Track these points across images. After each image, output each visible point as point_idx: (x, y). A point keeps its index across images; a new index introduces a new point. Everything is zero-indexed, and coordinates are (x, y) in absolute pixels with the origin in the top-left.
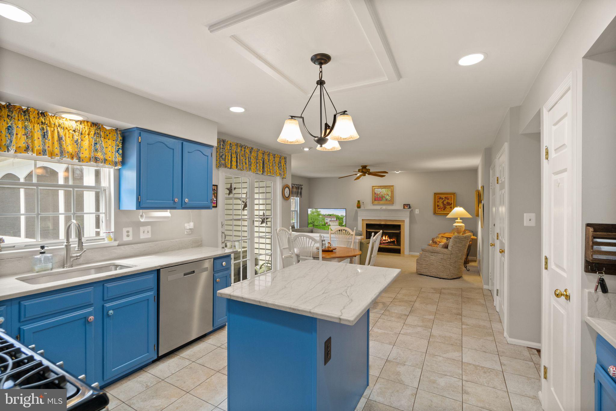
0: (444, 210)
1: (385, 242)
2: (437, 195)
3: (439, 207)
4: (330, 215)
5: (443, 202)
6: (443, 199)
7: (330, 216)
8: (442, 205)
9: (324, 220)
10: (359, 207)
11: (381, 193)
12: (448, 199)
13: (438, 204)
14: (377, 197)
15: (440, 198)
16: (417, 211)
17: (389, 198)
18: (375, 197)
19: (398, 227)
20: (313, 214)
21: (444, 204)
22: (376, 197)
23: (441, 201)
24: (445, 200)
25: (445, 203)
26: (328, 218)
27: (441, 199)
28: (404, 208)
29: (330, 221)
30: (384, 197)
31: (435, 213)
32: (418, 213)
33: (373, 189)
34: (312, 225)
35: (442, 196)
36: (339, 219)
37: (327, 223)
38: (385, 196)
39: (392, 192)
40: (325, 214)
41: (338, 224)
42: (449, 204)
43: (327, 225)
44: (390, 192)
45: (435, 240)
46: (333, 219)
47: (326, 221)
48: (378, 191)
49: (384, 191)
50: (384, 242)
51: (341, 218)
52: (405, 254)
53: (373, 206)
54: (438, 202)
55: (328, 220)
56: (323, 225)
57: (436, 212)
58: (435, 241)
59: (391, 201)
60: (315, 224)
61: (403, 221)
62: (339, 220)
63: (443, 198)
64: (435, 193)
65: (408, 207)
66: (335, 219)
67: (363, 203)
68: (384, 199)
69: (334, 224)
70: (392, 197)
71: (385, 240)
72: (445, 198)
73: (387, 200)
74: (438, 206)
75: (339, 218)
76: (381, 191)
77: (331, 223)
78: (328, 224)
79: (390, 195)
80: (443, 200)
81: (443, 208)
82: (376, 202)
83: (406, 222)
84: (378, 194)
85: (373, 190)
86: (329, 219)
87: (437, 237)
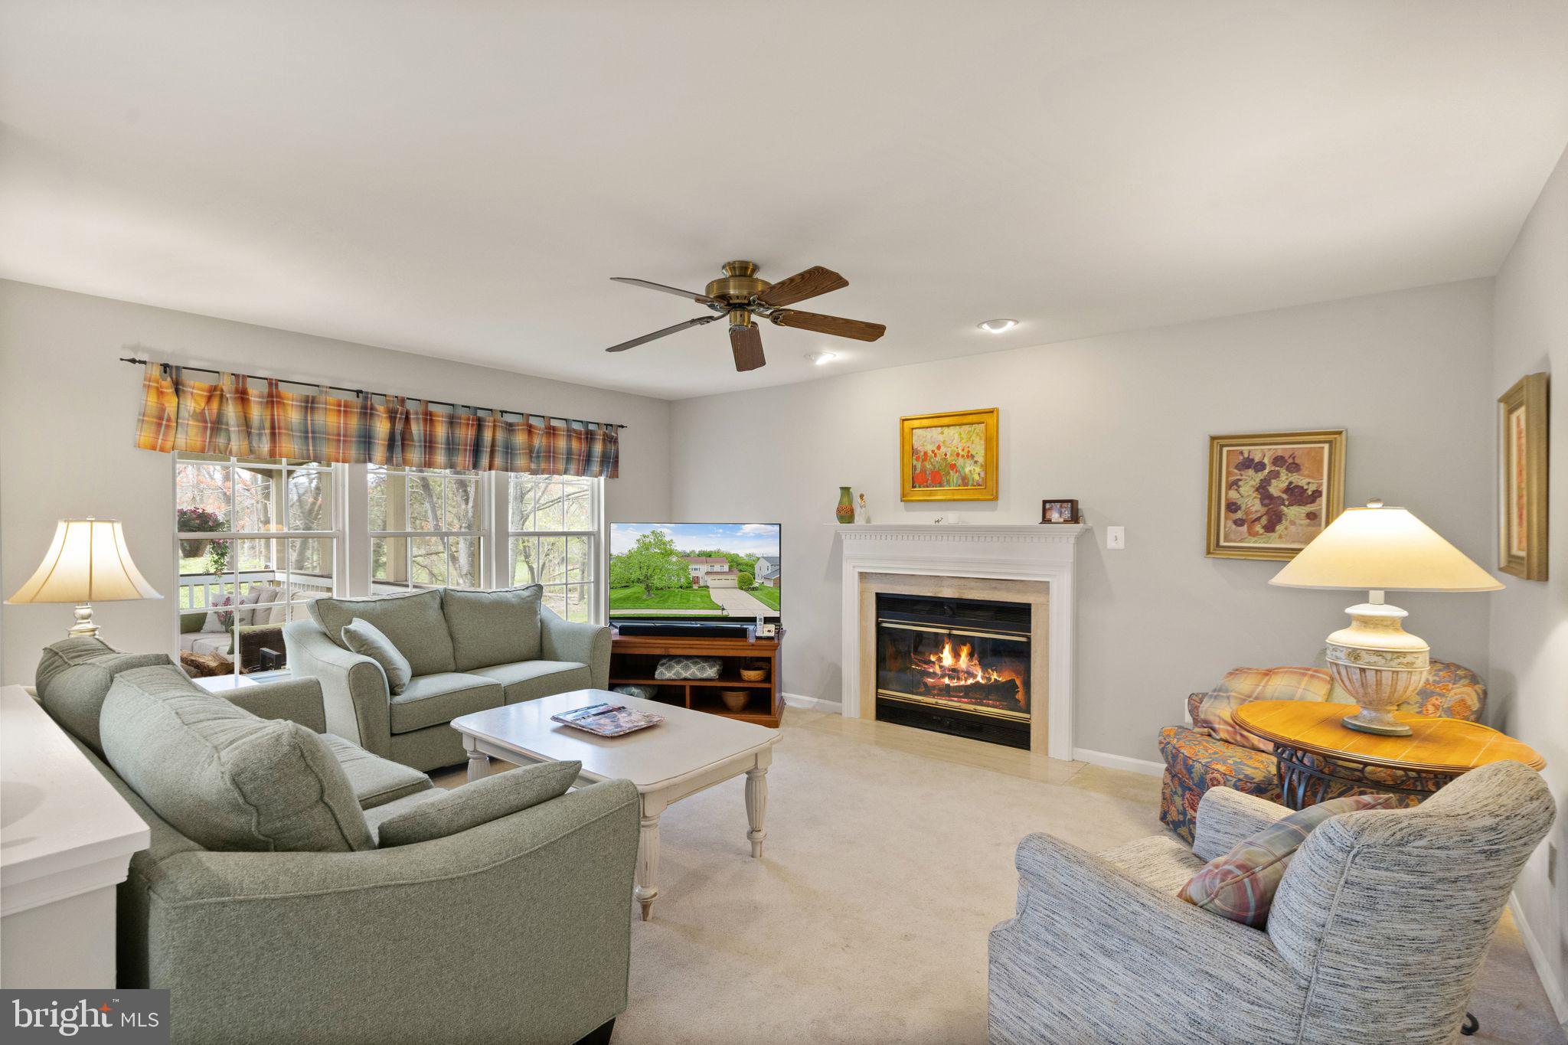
0: (1270, 528)
1: (954, 683)
2: (1225, 449)
3: (1239, 515)
4: (709, 555)
5: (1262, 489)
6: (1260, 467)
7: (706, 556)
8: (1253, 504)
9: (685, 569)
10: (846, 515)
11: (939, 448)
12: (1294, 467)
13: (1233, 494)
14: (924, 470)
15: (1248, 464)
16: (1114, 538)
17: (978, 469)
18: (914, 468)
19: (1018, 615)
20: (647, 549)
21: (1270, 497)
22: (919, 465)
23: (1251, 480)
24: (1275, 475)
25: (1276, 488)
26: (701, 563)
27: (1251, 472)
28: (1045, 520)
29: (708, 573)
30: (953, 466)
31: (1214, 547)
32: (1121, 544)
33: (906, 430)
34: (643, 586)
35: (1257, 453)
36: (741, 567)
37: (696, 580)
38: (960, 462)
39: (992, 443)
40: (688, 552)
41: (736, 583)
42: (1298, 496)
43: (695, 587)
44: (983, 442)
45: (1207, 709)
46: (717, 568)
47: (693, 574)
48: (926, 440)
49: (953, 439)
50: (946, 681)
51: (746, 565)
52: (1052, 753)
53: (907, 510)
54: (1234, 484)
55: (700, 570)
56: (681, 587)
57: (1222, 543)
58: (1202, 716)
59: (987, 490)
60: (655, 582)
61: (1044, 587)
62: (741, 571)
63: (1266, 461)
64: (1213, 438)
65: (1067, 514)
66: (726, 568)
67: (862, 496)
68: (954, 477)
69: (723, 583)
70: (991, 465)
71: (954, 672)
72: (1278, 461)
73: (965, 480)
74: (1232, 507)
75: (738, 564)
76: (941, 438)
77: (710, 581)
78: (702, 583)
79: (980, 459)
80: (1261, 475)
81: (1264, 521)
82: (919, 493)
83: (1053, 588)
84: (926, 453)
85: (907, 437)
86: (704, 568)
87: (1219, 693)
